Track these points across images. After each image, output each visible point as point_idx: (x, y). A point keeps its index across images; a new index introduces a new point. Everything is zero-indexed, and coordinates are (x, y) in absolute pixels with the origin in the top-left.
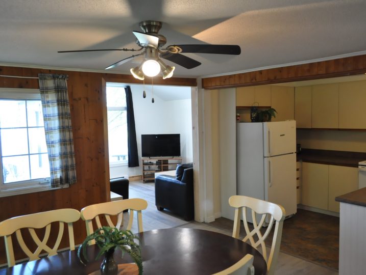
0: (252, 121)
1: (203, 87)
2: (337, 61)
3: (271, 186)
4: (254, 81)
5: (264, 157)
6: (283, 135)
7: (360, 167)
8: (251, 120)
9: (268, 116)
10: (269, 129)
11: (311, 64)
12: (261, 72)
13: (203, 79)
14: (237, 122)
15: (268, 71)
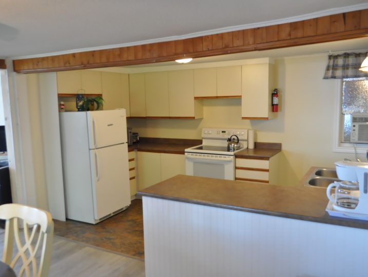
0: (79, 111)
1: (15, 70)
2: (144, 46)
3: (98, 181)
4: (67, 65)
5: (90, 149)
6: (111, 125)
7: (186, 154)
8: (77, 110)
9: (95, 104)
10: (93, 119)
11: (121, 49)
12: (74, 55)
13: (14, 61)
14: (59, 111)
15: (81, 54)
